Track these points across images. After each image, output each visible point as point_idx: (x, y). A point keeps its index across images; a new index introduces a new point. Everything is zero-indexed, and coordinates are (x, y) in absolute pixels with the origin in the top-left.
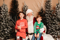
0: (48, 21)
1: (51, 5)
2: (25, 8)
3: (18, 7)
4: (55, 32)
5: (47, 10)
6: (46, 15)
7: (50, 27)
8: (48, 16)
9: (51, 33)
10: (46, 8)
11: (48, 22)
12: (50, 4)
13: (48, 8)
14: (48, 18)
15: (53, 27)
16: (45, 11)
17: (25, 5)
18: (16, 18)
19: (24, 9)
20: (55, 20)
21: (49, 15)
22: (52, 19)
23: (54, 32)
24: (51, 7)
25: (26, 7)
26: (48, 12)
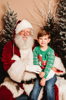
6: (61, 34)
10: (61, 15)
13: (64, 17)
17: (9, 11)
19: (8, 20)
26: (65, 27)
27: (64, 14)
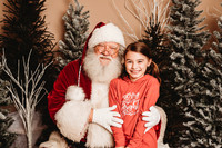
0: (180, 83)
1: (197, 9)
2: (75, 20)
3: (42, 14)
4: (214, 141)
5: (178, 35)
6: (172, 57)
7: (188, 114)
8: (183, 61)
9: (193, 145)
10: (176, 20)
11: (182, 91)
12: (193, 5)
13: (183, 24)
14: (184, 69)
15: (206, 114)
16: (169, 35)
17: (76, 6)
18: (27, 68)
19: (71, 23)
20: (213, 82)
21: (186, 57)
22: (199, 76)
23: (209, 137)
24: (197, 19)
25: (78, 13)
26: (181, 44)
27: (182, 18)
